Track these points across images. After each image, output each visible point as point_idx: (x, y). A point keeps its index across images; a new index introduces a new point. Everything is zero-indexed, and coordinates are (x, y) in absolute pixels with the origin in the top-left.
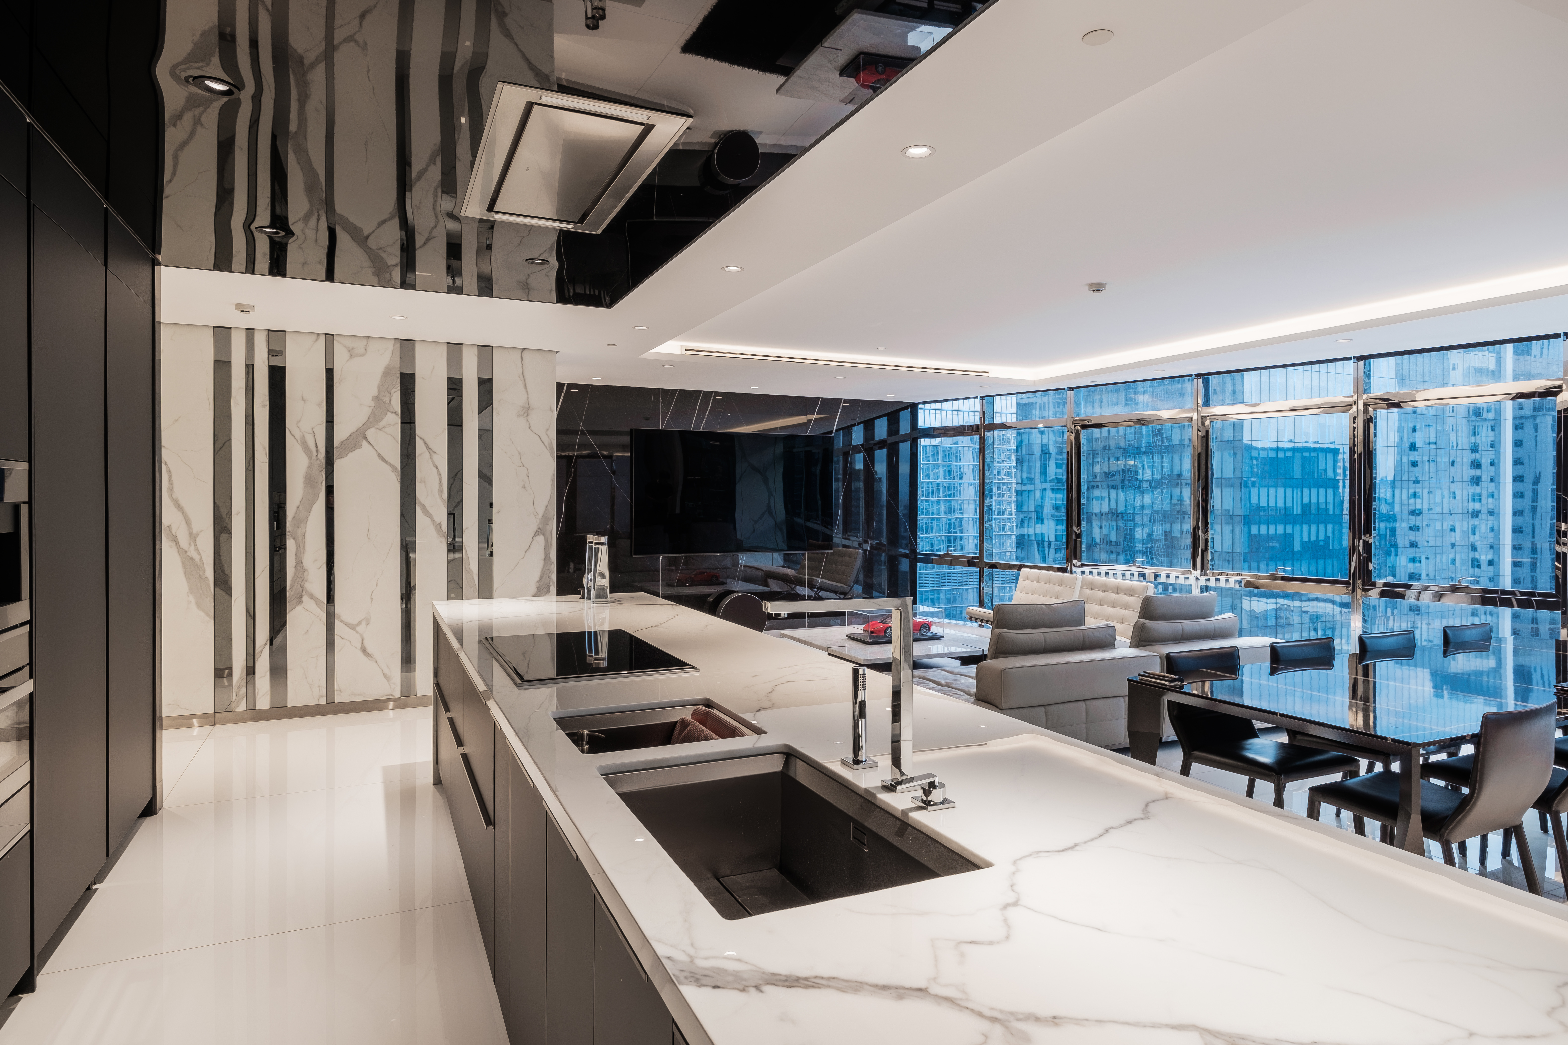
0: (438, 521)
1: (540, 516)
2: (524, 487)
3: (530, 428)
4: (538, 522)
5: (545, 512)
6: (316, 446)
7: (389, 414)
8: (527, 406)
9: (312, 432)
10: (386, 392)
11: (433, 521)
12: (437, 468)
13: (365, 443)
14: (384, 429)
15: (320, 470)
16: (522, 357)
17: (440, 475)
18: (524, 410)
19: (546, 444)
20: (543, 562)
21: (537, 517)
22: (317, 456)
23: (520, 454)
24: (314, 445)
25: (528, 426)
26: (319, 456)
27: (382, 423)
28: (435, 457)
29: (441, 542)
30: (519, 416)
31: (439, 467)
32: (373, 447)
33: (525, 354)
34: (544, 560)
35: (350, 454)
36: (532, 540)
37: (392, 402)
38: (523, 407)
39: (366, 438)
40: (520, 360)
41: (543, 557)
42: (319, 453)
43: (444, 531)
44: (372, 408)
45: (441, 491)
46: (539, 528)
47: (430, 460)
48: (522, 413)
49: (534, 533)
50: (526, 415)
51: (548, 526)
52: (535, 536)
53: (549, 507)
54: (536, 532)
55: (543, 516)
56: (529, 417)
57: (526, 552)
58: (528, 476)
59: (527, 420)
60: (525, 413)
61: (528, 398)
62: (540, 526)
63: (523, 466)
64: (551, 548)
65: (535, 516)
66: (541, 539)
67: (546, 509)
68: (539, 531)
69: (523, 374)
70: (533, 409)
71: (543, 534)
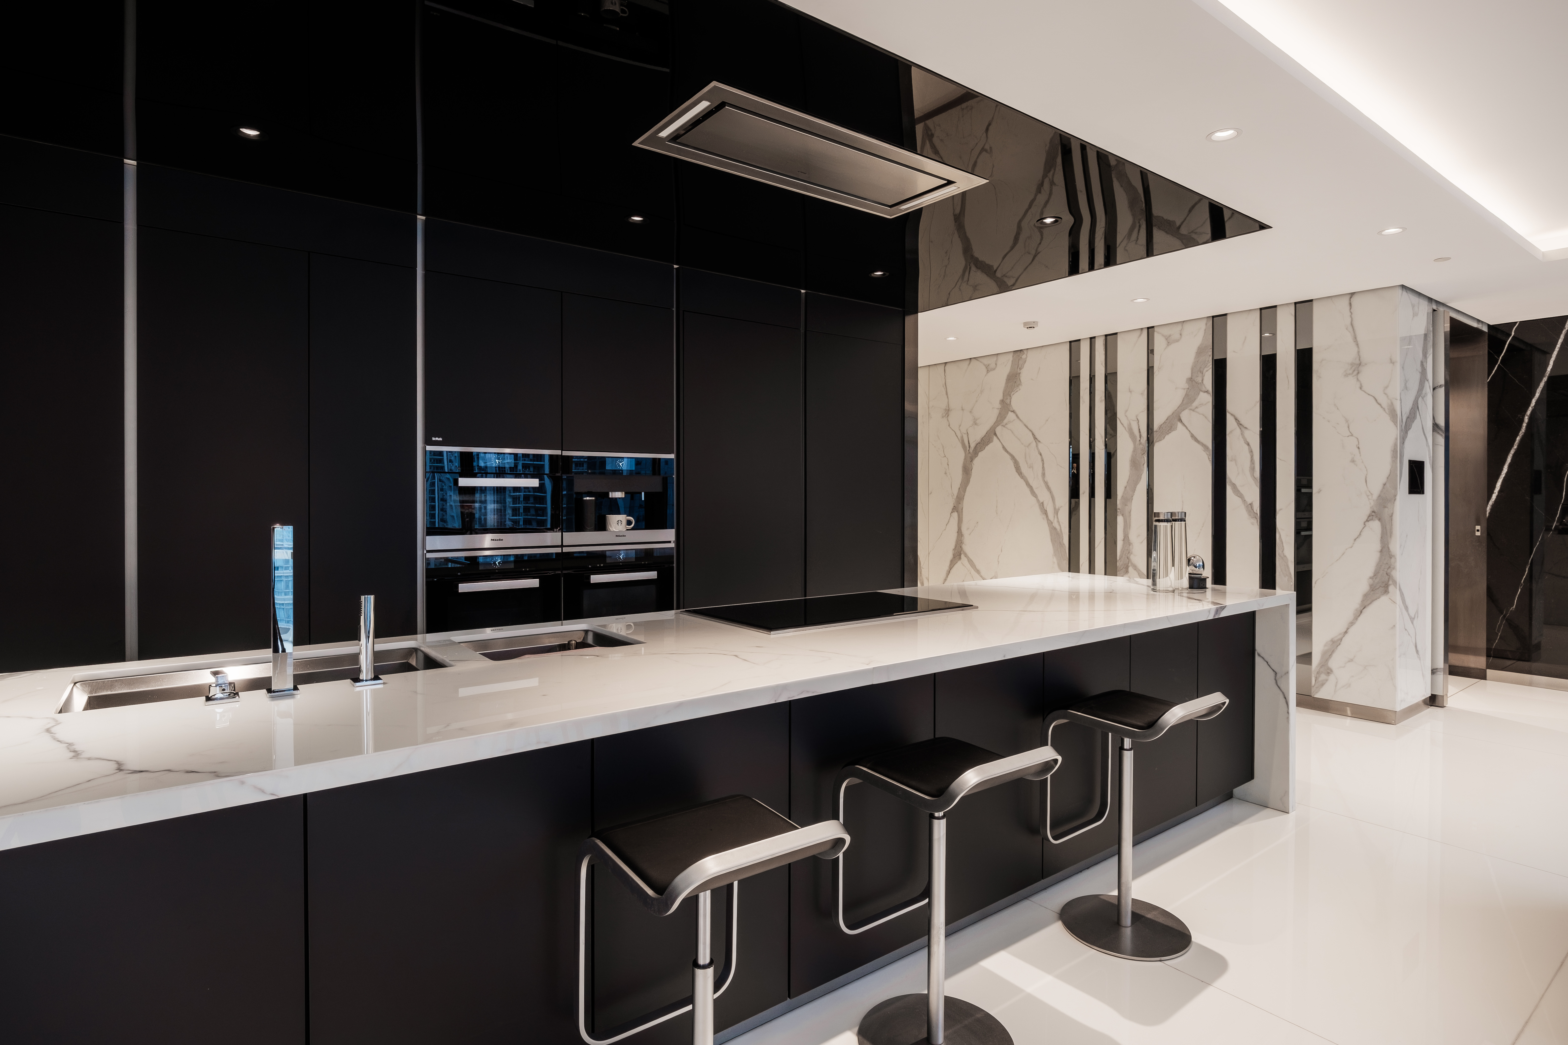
0: (1249, 501)
1: (1375, 496)
2: (1353, 461)
3: (1361, 388)
4: (1372, 503)
5: (1381, 491)
6: (1140, 432)
7: (1201, 393)
8: (1357, 362)
9: (1136, 420)
10: (1199, 373)
11: (1244, 501)
12: (1248, 444)
13: (1179, 424)
14: (1197, 410)
15: (1142, 453)
16: (1350, 304)
17: (1251, 452)
18: (1354, 368)
19: (1385, 405)
20: (1378, 554)
21: (1370, 497)
22: (1140, 440)
23: (1347, 421)
24: (1138, 431)
25: (1358, 385)
26: (1141, 440)
27: (1195, 404)
28: (1246, 433)
29: (1253, 524)
30: (1346, 375)
31: (1250, 444)
32: (1187, 428)
33: (1354, 300)
34: (1381, 551)
35: (1167, 437)
36: (1363, 526)
37: (1204, 382)
38: (1352, 364)
39: (1180, 420)
40: (1348, 308)
41: (1378, 548)
42: (1142, 438)
43: (1255, 512)
44: (1186, 390)
45: (1252, 469)
46: (1373, 512)
47: (1241, 437)
48: (1351, 372)
49: (1366, 518)
50: (1356, 372)
51: (1386, 509)
52: (1367, 521)
53: (1388, 485)
54: (1369, 516)
55: (1379, 496)
56: (1359, 375)
57: (1355, 540)
58: (1359, 448)
59: (1358, 379)
60: (1354, 371)
61: (1359, 352)
62: (1375, 509)
63: (1352, 435)
64: (1391, 536)
65: (1368, 496)
66: (1376, 525)
67: (1383, 488)
68: (1373, 515)
69: (1352, 324)
70: (1366, 364)
71: (1379, 520)
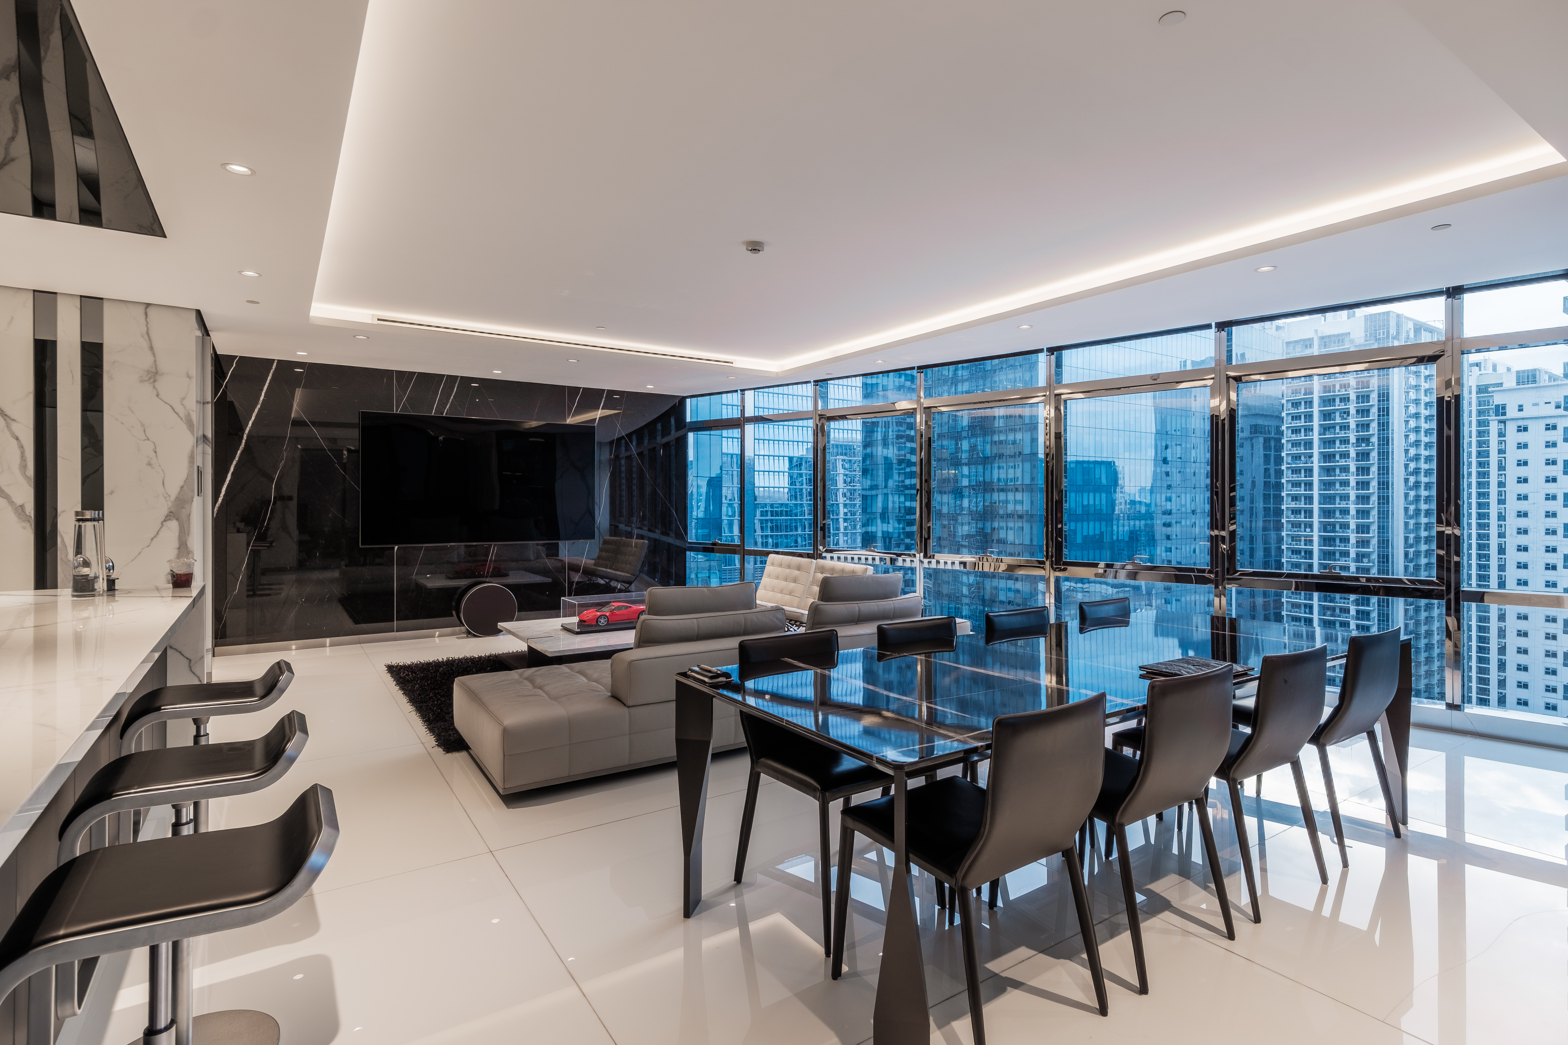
0: (18, 501)
1: (173, 498)
2: (149, 464)
3: (158, 395)
4: (170, 504)
5: (179, 493)
8: (154, 370)
11: (12, 503)
12: (17, 439)
16: (146, 314)
17: (21, 447)
18: (150, 376)
19: (182, 415)
20: (176, 551)
21: (168, 499)
23: (143, 425)
25: (155, 393)
28: (14, 426)
29: (24, 525)
30: (142, 381)
31: (19, 439)
33: (151, 311)
34: (179, 548)
36: (160, 525)
38: (148, 372)
40: (144, 317)
41: (177, 545)
43: (28, 513)
45: (23, 467)
46: (171, 512)
47: (6, 429)
48: (147, 378)
49: (164, 518)
50: (152, 380)
51: (184, 510)
52: (165, 521)
53: (185, 488)
54: (167, 516)
55: (177, 498)
56: (156, 383)
57: (152, 539)
58: (155, 452)
59: (154, 387)
60: (150, 378)
61: (155, 361)
62: (173, 510)
63: (148, 440)
64: (188, 534)
65: (165, 498)
66: (174, 525)
67: (181, 490)
68: (171, 515)
69: (148, 334)
70: (163, 374)
71: (177, 519)
